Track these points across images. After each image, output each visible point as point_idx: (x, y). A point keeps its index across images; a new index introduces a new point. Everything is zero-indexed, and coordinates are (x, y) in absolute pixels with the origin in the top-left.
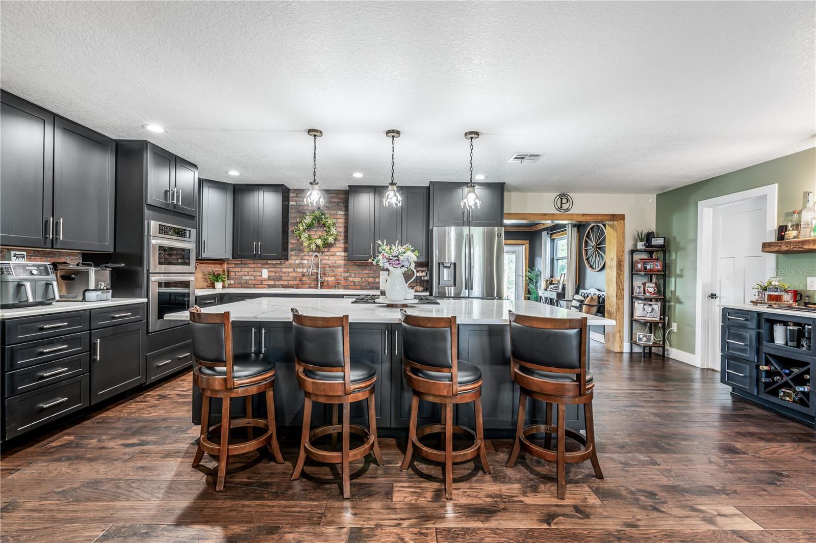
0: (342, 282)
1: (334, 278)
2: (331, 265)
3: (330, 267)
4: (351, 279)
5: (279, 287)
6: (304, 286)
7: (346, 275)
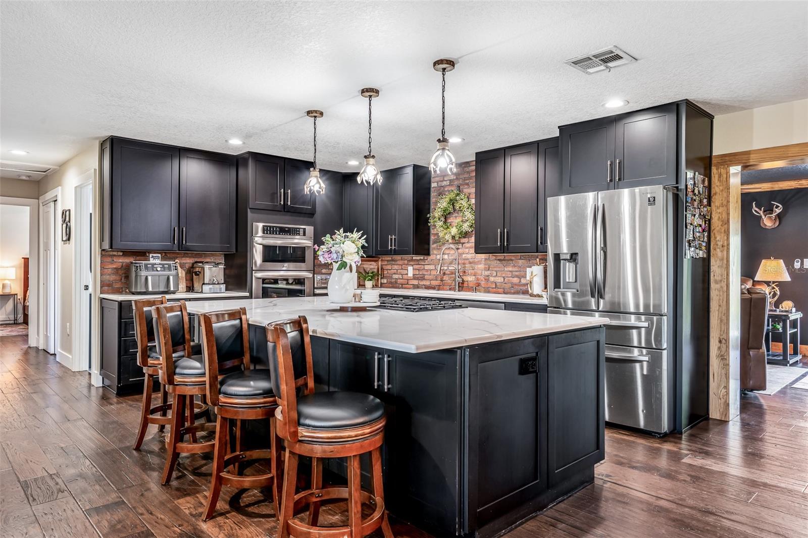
0: (483, 283)
1: (474, 277)
2: (471, 260)
3: (470, 263)
4: (492, 279)
5: (422, 288)
6: (445, 287)
7: (487, 273)
